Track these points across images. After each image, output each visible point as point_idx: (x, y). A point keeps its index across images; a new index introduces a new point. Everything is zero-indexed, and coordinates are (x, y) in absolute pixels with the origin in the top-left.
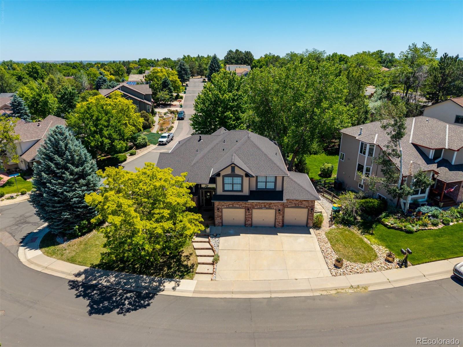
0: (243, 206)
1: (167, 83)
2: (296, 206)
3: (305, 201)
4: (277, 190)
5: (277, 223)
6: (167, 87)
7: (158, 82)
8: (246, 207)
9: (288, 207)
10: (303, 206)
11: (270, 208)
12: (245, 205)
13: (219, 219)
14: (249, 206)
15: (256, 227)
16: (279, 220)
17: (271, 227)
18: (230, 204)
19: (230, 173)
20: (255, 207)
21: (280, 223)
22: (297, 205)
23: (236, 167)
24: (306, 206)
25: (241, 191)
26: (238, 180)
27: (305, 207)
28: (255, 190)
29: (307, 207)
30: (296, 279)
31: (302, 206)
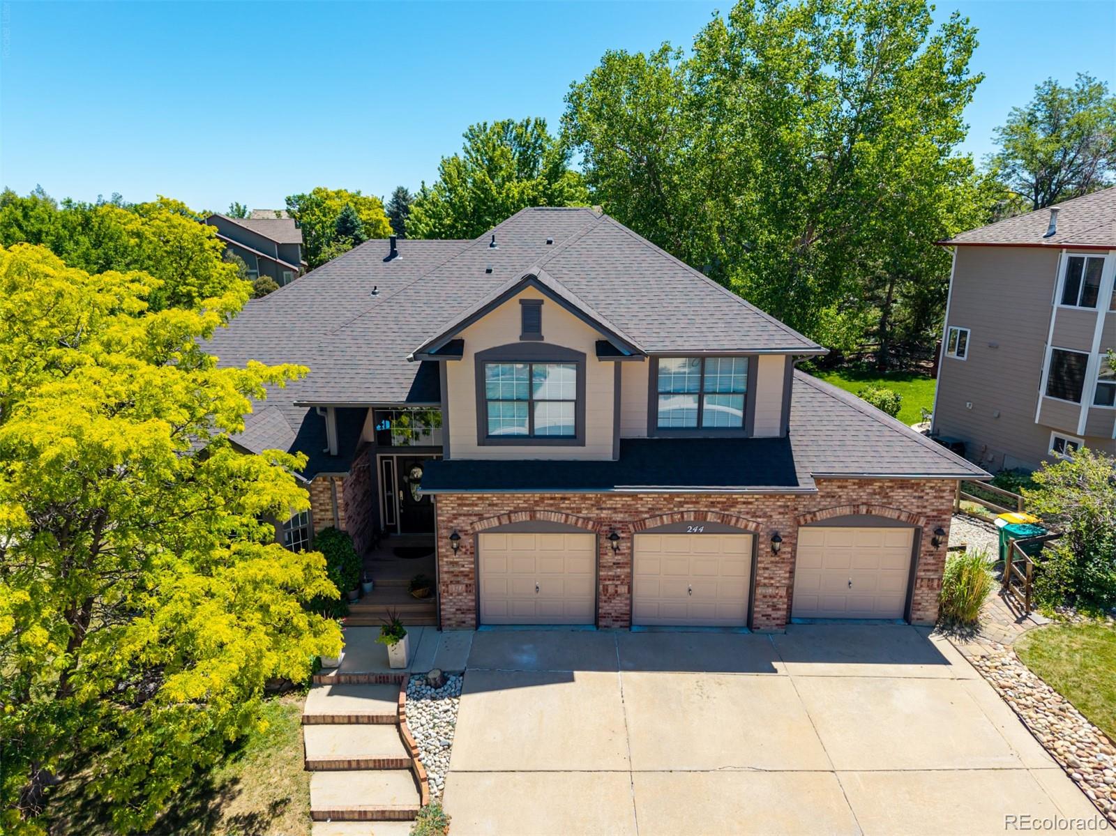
0: (587, 519)
1: (352, 223)
2: (856, 513)
3: (903, 485)
4: (759, 432)
5: (760, 607)
6: (351, 234)
7: (324, 219)
8: (599, 522)
9: (815, 523)
10: (895, 515)
11: (725, 527)
12: (594, 513)
13: (461, 588)
14: (619, 517)
15: (652, 628)
16: (770, 591)
17: (727, 629)
18: (517, 510)
19: (517, 340)
20: (650, 524)
21: (775, 608)
22: (863, 510)
23: (549, 308)
24: (910, 516)
25: (577, 437)
26: (559, 380)
27: (903, 518)
28: (644, 434)
29: (911, 521)
31: (888, 514)
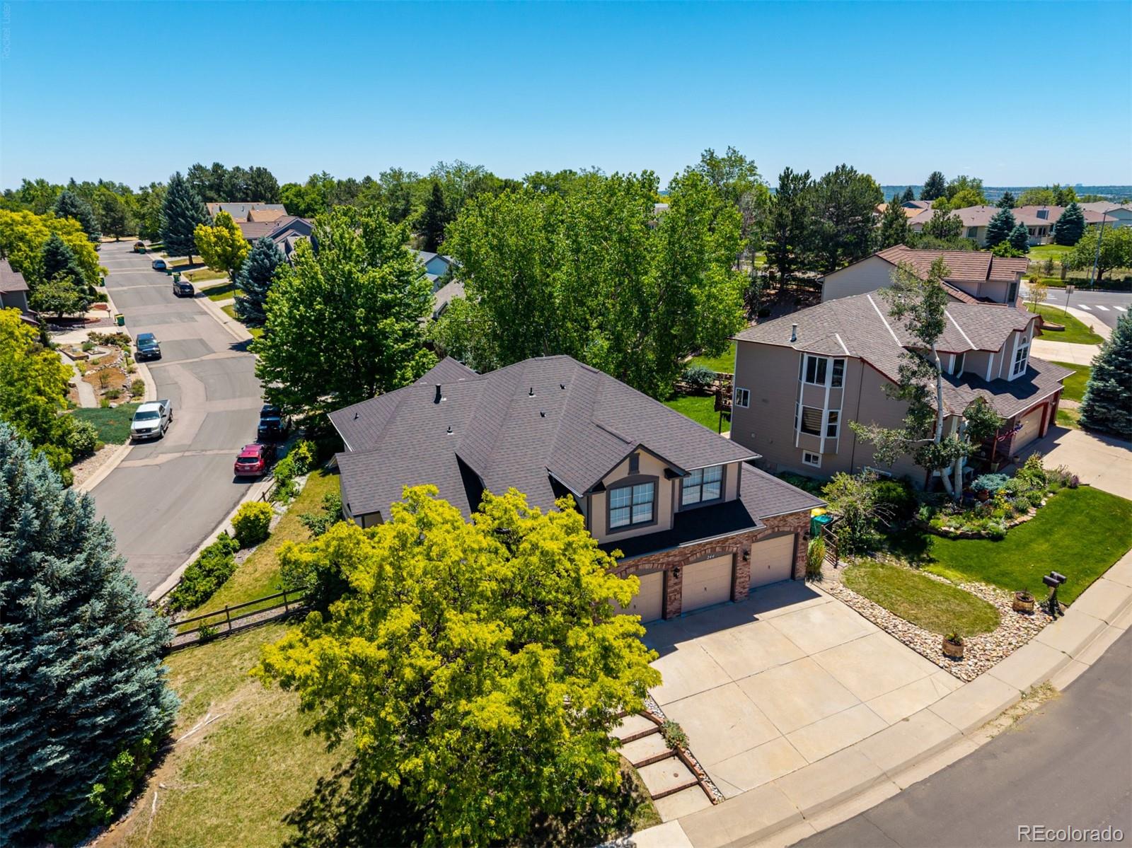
0: (661, 564)
1: (63, 255)
2: (774, 532)
3: (791, 514)
4: (727, 500)
5: (738, 589)
6: (64, 267)
7: (32, 255)
8: (667, 564)
9: (757, 541)
11: (723, 553)
12: (665, 560)
14: (677, 559)
15: (691, 613)
16: (742, 580)
17: (723, 604)
19: (627, 476)
20: (691, 559)
21: (744, 588)
22: (776, 530)
23: (644, 456)
25: (653, 521)
26: (644, 493)
28: (677, 510)
30: (906, 720)
31: (785, 529)
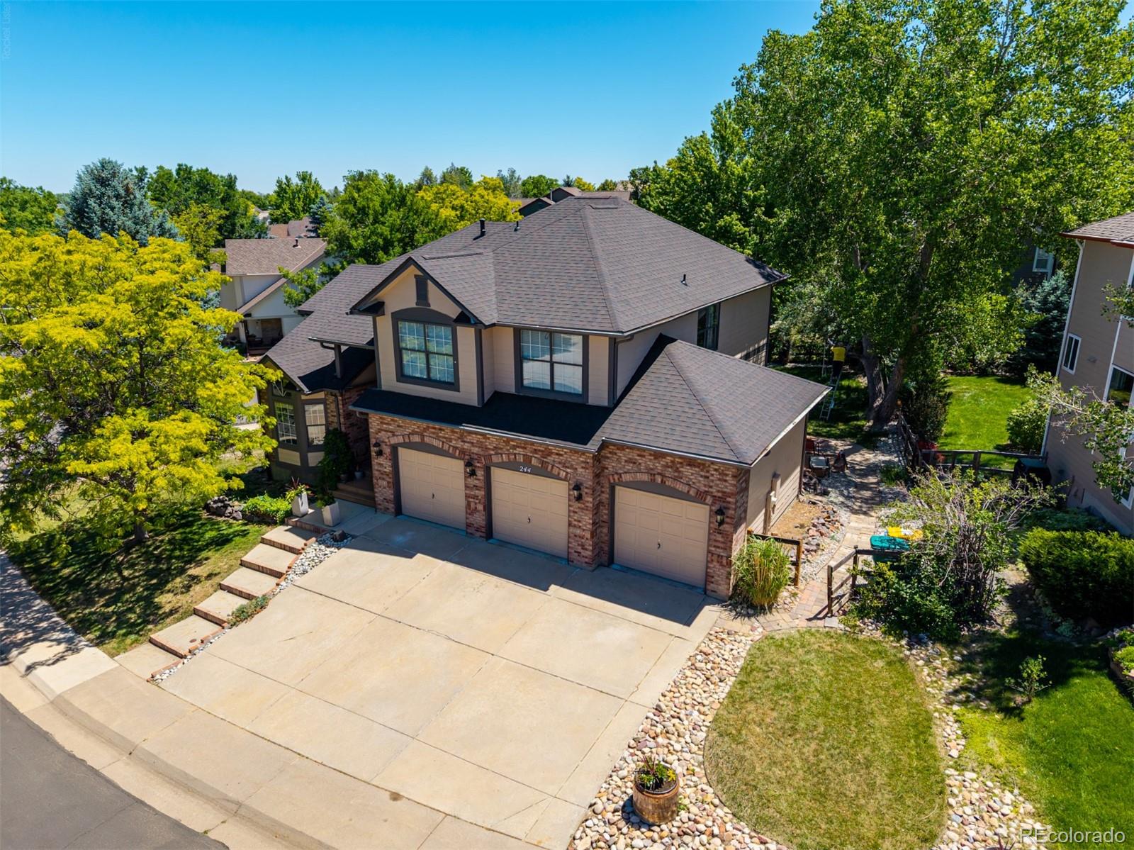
0: (455, 448)
2: (653, 481)
3: (691, 462)
5: (574, 544)
8: (463, 452)
10: (685, 489)
11: (543, 471)
12: (460, 444)
13: (385, 483)
14: (475, 450)
15: (507, 544)
16: (579, 532)
17: (551, 557)
18: (413, 433)
19: (415, 306)
20: (498, 460)
21: (583, 548)
22: (659, 479)
23: (430, 283)
24: (698, 492)
26: (439, 338)
27: (692, 493)
28: (513, 391)
29: (700, 498)
30: (396, 797)
31: (679, 487)
